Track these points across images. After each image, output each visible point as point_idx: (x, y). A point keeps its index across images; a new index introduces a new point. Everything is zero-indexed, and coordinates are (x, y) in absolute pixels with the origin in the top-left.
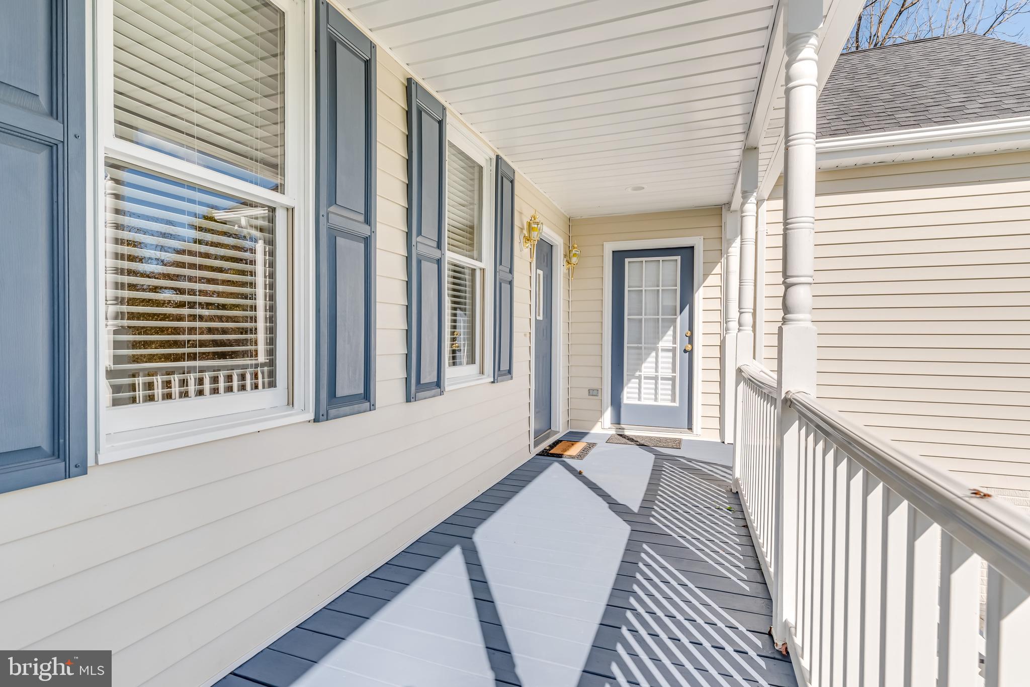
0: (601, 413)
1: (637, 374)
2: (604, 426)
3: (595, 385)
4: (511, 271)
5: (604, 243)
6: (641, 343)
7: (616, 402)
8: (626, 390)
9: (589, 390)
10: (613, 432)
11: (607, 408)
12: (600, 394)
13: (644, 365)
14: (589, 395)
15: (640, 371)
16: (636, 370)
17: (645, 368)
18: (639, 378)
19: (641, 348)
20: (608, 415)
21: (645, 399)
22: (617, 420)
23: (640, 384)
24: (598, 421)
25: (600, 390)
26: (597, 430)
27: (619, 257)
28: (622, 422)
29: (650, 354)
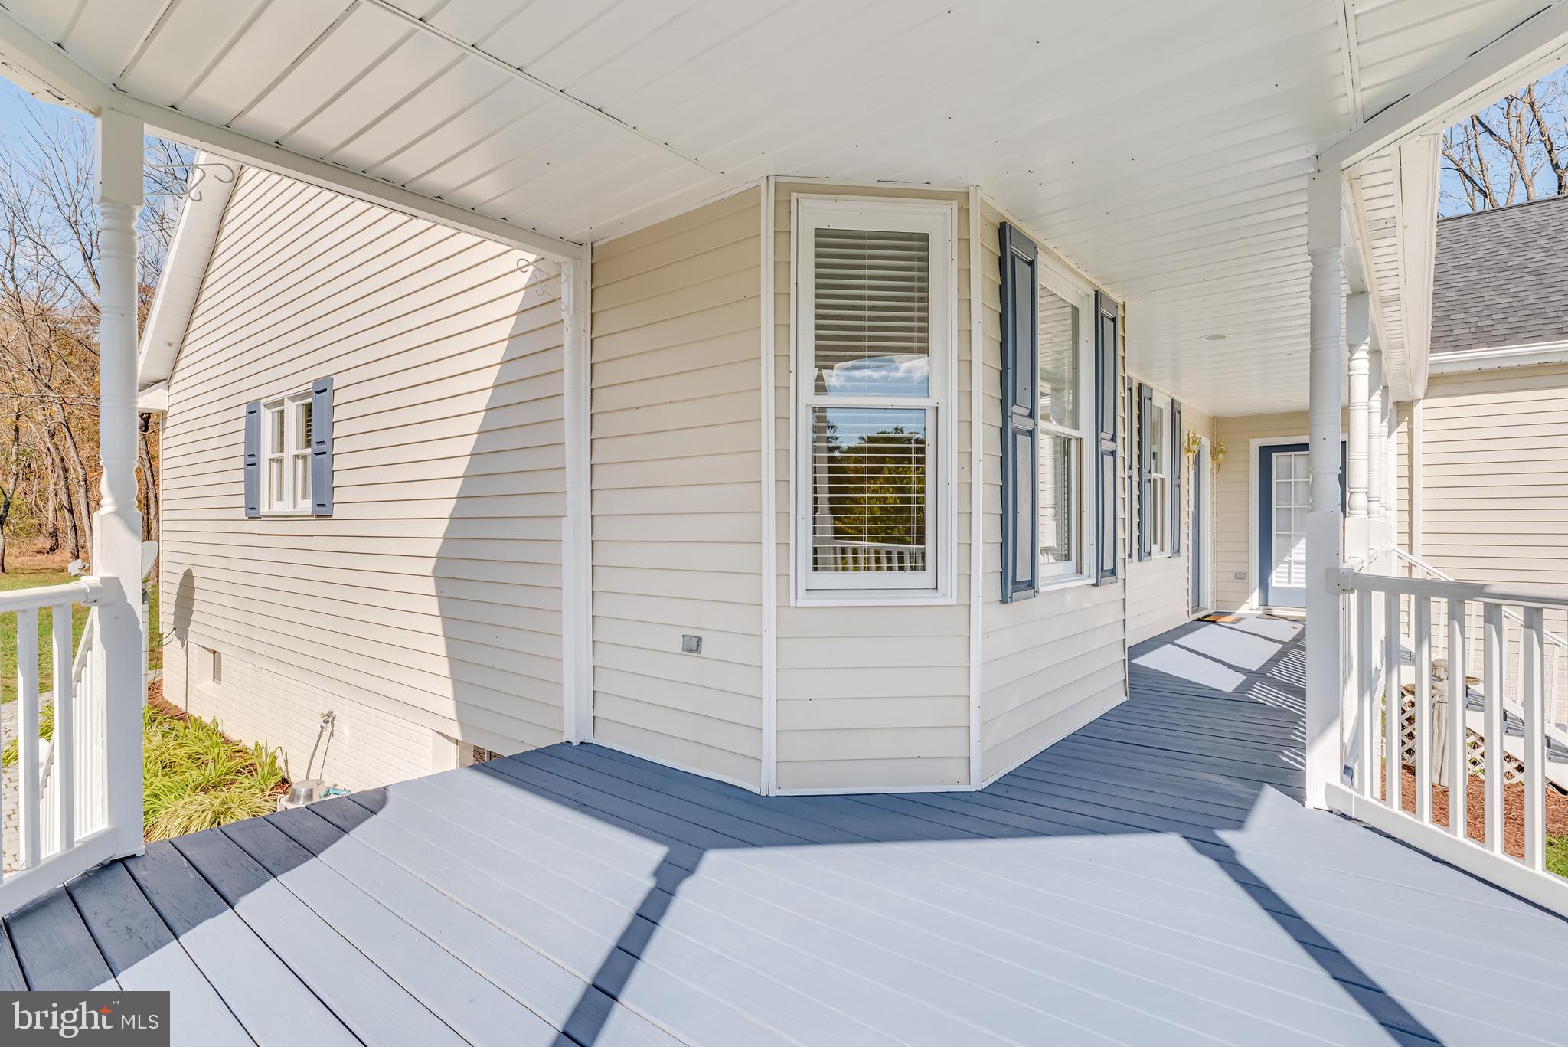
0: (1249, 595)
1: (1286, 559)
2: (1251, 605)
3: (1241, 569)
4: (1179, 478)
5: (1251, 440)
6: (1290, 531)
7: (1264, 584)
8: (1274, 574)
9: (1236, 574)
10: (1260, 612)
11: (1255, 589)
12: (1247, 579)
13: (1293, 551)
14: (1236, 578)
15: (1290, 557)
16: (1285, 556)
17: (1295, 553)
18: (1289, 563)
19: (1290, 536)
20: (1255, 597)
21: (1295, 583)
22: (1264, 602)
23: (1289, 569)
24: (1244, 602)
25: (1247, 574)
26: (1243, 610)
27: (1266, 453)
28: (1269, 603)
29: (1299, 540)
